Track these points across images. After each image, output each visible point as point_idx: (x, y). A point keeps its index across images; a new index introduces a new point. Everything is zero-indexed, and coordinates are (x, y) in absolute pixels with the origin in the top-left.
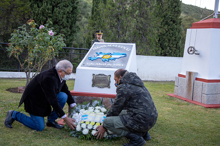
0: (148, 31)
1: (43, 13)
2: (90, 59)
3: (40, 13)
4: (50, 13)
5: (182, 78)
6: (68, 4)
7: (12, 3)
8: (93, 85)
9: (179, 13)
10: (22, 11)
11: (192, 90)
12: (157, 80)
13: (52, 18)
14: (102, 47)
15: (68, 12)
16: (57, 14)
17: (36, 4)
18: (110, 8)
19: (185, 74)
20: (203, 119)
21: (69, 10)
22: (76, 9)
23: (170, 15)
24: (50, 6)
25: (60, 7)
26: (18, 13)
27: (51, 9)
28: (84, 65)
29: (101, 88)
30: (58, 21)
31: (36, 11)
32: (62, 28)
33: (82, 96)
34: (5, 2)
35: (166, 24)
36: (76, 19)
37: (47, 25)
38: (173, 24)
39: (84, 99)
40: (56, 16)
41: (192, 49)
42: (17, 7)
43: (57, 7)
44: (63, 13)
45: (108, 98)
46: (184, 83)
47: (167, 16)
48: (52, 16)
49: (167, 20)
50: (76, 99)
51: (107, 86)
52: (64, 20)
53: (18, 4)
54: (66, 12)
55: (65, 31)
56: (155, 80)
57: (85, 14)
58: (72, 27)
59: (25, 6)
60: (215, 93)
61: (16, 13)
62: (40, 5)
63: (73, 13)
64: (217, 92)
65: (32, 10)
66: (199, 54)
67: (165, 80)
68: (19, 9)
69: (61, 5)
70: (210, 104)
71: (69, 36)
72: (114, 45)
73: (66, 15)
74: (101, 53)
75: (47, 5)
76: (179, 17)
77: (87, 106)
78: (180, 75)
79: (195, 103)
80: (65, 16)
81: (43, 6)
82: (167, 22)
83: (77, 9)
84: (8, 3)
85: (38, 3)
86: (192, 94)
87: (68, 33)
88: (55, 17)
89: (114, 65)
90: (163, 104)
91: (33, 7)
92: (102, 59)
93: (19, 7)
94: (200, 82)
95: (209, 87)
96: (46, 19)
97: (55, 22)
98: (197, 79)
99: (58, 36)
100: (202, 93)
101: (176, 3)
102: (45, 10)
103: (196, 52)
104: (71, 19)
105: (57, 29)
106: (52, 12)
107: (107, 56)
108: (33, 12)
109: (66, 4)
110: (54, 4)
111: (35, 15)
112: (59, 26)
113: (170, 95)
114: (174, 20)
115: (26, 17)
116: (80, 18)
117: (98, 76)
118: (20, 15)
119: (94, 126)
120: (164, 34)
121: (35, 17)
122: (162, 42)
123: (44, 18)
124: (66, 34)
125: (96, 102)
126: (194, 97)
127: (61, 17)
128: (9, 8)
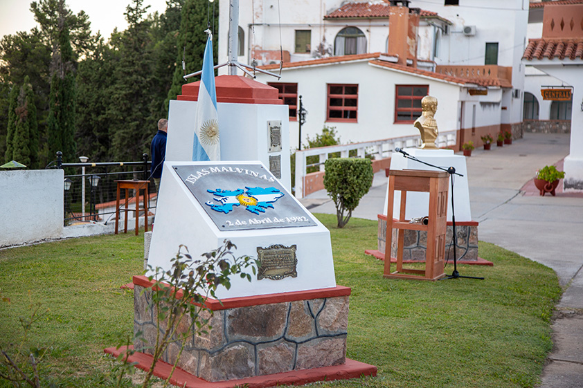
2: (221, 211)
8: (260, 276)
14: (204, 174)
28: (224, 227)
29: (278, 279)
33: (246, 306)
45: (300, 302)
50: (230, 317)
72: (224, 168)
74: (220, 191)
89: (289, 220)
117: (269, 251)
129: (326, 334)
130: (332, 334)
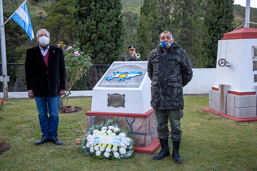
0: (193, 41)
1: (88, 29)
2: (107, 79)
3: (85, 30)
4: (94, 29)
5: (216, 91)
6: (112, 19)
7: (59, 22)
8: (109, 105)
9: (232, 18)
10: (69, 29)
11: (225, 103)
12: (197, 93)
13: (96, 34)
14: (120, 66)
15: (112, 27)
16: (101, 30)
17: (81, 21)
18: (152, 20)
19: (217, 87)
20: (230, 134)
21: (113, 24)
22: (120, 23)
23: (222, 22)
24: (94, 21)
25: (104, 22)
26: (65, 31)
27: (95, 25)
28: (100, 85)
29: (116, 107)
30: (102, 36)
31: (81, 27)
32: (106, 43)
33: (99, 116)
34: (53, 21)
35: (217, 31)
36: (120, 33)
37: (75, 45)
38: (225, 30)
39: (100, 119)
40: (100, 31)
41: (223, 61)
42: (64, 25)
43: (101, 23)
44: (107, 28)
45: (122, 117)
46: (217, 97)
47: (218, 23)
48: (96, 31)
49: (219, 27)
50: (93, 119)
51: (121, 105)
52: (108, 35)
53: (65, 22)
54: (110, 27)
55: (109, 46)
56: (195, 93)
57: (135, 25)
58: (117, 41)
59: (72, 23)
60: (248, 106)
61: (63, 31)
62: (84, 22)
63: (117, 27)
64: (251, 105)
65: (78, 27)
66: (230, 66)
67: (206, 93)
68: (66, 26)
69: (105, 20)
70: (244, 117)
71: (114, 51)
72: (131, 64)
73: (110, 29)
74: (118, 72)
75: (91, 21)
76: (232, 22)
77: (101, 126)
78: (213, 89)
79: (228, 117)
80: (109, 31)
81: (87, 22)
82: (218, 29)
83: (122, 22)
84: (55, 21)
85: (83, 19)
86: (225, 108)
87: (113, 48)
88: (99, 33)
89: (128, 85)
90: (193, 119)
91: (78, 24)
92: (118, 78)
93: (66, 24)
94: (232, 95)
95: (241, 100)
96: (90, 35)
97: (99, 37)
98: (229, 92)
99: (86, 56)
100: (234, 107)
101: (228, 8)
102: (90, 27)
103: (227, 64)
104: (116, 33)
105: (102, 45)
106: (97, 27)
107: (123, 75)
108: (79, 29)
109: (110, 19)
110: (98, 19)
111: (80, 32)
112: (103, 41)
113: (204, 109)
114: (226, 27)
115: (73, 34)
116: (124, 32)
117: (113, 96)
118: (67, 33)
119: (105, 148)
120: (216, 42)
121: (80, 33)
122: (214, 50)
123: (89, 35)
124: (111, 49)
125: (109, 121)
126: (227, 110)
127: (106, 32)
128: (57, 27)
129: (136, 133)
130: (138, 133)
